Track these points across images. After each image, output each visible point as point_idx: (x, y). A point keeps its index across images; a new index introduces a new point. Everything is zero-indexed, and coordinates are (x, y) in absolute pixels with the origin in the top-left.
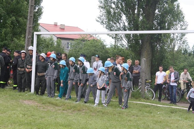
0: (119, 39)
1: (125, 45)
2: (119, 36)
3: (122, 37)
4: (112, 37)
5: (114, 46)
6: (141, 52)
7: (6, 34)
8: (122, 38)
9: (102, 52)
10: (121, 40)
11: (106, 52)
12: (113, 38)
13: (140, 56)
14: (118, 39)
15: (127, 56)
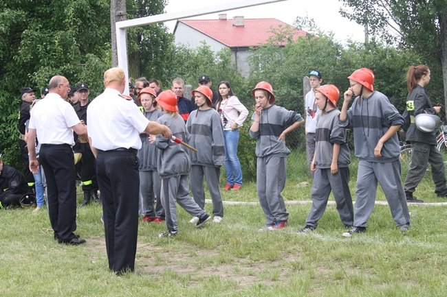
0: (377, 21)
1: (395, 38)
2: (376, 13)
3: (384, 16)
4: (358, 19)
5: (365, 44)
6: (442, 51)
7: (65, 45)
8: (383, 19)
9: (334, 65)
10: (381, 25)
11: (345, 64)
12: (360, 23)
13: (441, 61)
14: (372, 22)
15: (403, 66)
